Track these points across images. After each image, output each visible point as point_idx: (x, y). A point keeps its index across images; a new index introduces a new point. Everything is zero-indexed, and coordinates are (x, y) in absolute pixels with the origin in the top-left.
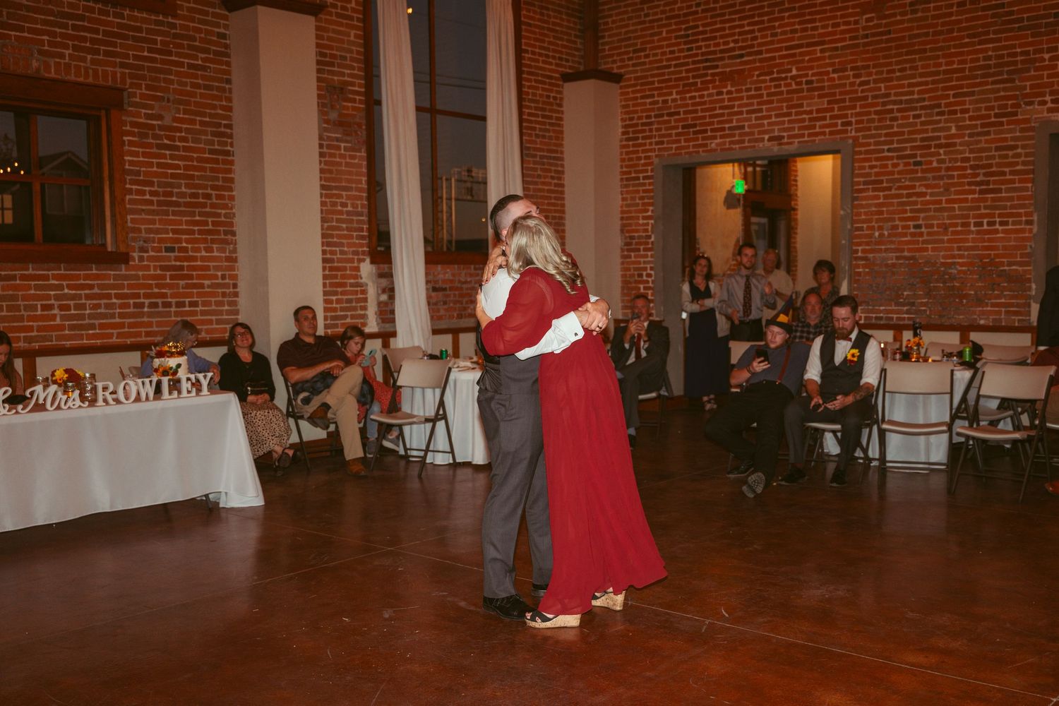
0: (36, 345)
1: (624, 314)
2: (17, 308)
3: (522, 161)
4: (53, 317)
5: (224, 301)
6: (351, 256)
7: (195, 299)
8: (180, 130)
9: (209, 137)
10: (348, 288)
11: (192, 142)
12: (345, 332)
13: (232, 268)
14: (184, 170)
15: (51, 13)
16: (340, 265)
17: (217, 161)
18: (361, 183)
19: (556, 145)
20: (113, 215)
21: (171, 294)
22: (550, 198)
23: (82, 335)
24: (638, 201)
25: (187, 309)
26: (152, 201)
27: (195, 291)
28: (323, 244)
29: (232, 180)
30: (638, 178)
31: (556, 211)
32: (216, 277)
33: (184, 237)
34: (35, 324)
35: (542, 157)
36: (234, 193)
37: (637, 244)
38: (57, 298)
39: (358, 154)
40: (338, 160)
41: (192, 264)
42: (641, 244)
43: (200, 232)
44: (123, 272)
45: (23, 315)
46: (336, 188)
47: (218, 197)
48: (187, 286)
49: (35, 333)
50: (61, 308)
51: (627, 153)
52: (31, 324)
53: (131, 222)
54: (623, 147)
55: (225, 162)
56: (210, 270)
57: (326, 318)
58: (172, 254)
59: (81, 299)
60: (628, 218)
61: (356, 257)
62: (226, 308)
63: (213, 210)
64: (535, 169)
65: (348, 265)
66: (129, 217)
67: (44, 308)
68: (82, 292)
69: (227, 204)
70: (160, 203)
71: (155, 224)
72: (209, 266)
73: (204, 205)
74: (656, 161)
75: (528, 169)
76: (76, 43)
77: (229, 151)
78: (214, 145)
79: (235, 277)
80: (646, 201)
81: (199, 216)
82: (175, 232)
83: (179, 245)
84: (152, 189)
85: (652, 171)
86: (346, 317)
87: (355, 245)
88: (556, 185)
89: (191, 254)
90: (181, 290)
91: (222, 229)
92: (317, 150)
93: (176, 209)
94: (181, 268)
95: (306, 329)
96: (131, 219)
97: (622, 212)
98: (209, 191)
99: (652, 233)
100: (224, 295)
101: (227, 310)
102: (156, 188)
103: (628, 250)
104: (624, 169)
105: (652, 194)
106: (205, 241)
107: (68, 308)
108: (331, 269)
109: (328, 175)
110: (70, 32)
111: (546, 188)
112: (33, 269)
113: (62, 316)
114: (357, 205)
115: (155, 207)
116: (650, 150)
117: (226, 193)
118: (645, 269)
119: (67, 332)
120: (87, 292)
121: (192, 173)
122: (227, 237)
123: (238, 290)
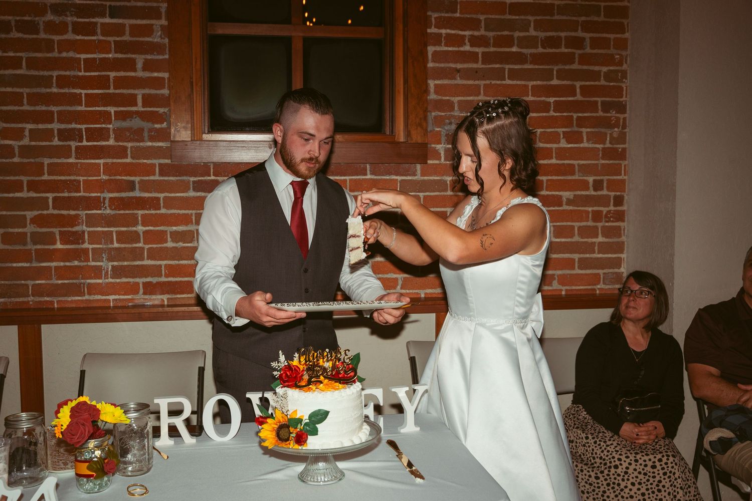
5: (597, 227)
13: (616, 170)
20: (406, 81)
26: (477, 53)
29: (623, 11)
32: (584, 185)
36: (627, 35)
43: (559, 106)
44: (418, 177)
47: (595, 43)
53: (436, 92)
56: (573, 174)
62: (601, 239)
63: (585, 67)
66: (432, 83)
69: (612, 56)
70: (487, 58)
71: (479, 94)
73: (569, 59)
79: (619, 185)
81: (558, 78)
84: (476, 33)
91: (599, 100)
93: (518, 67)
96: (436, 86)
98: (580, 34)
100: (597, 216)
101: (600, 243)
102: (482, 32)
106: (568, 122)
115: (479, 65)
117: (612, 36)
122: (609, 115)
123: (625, 208)
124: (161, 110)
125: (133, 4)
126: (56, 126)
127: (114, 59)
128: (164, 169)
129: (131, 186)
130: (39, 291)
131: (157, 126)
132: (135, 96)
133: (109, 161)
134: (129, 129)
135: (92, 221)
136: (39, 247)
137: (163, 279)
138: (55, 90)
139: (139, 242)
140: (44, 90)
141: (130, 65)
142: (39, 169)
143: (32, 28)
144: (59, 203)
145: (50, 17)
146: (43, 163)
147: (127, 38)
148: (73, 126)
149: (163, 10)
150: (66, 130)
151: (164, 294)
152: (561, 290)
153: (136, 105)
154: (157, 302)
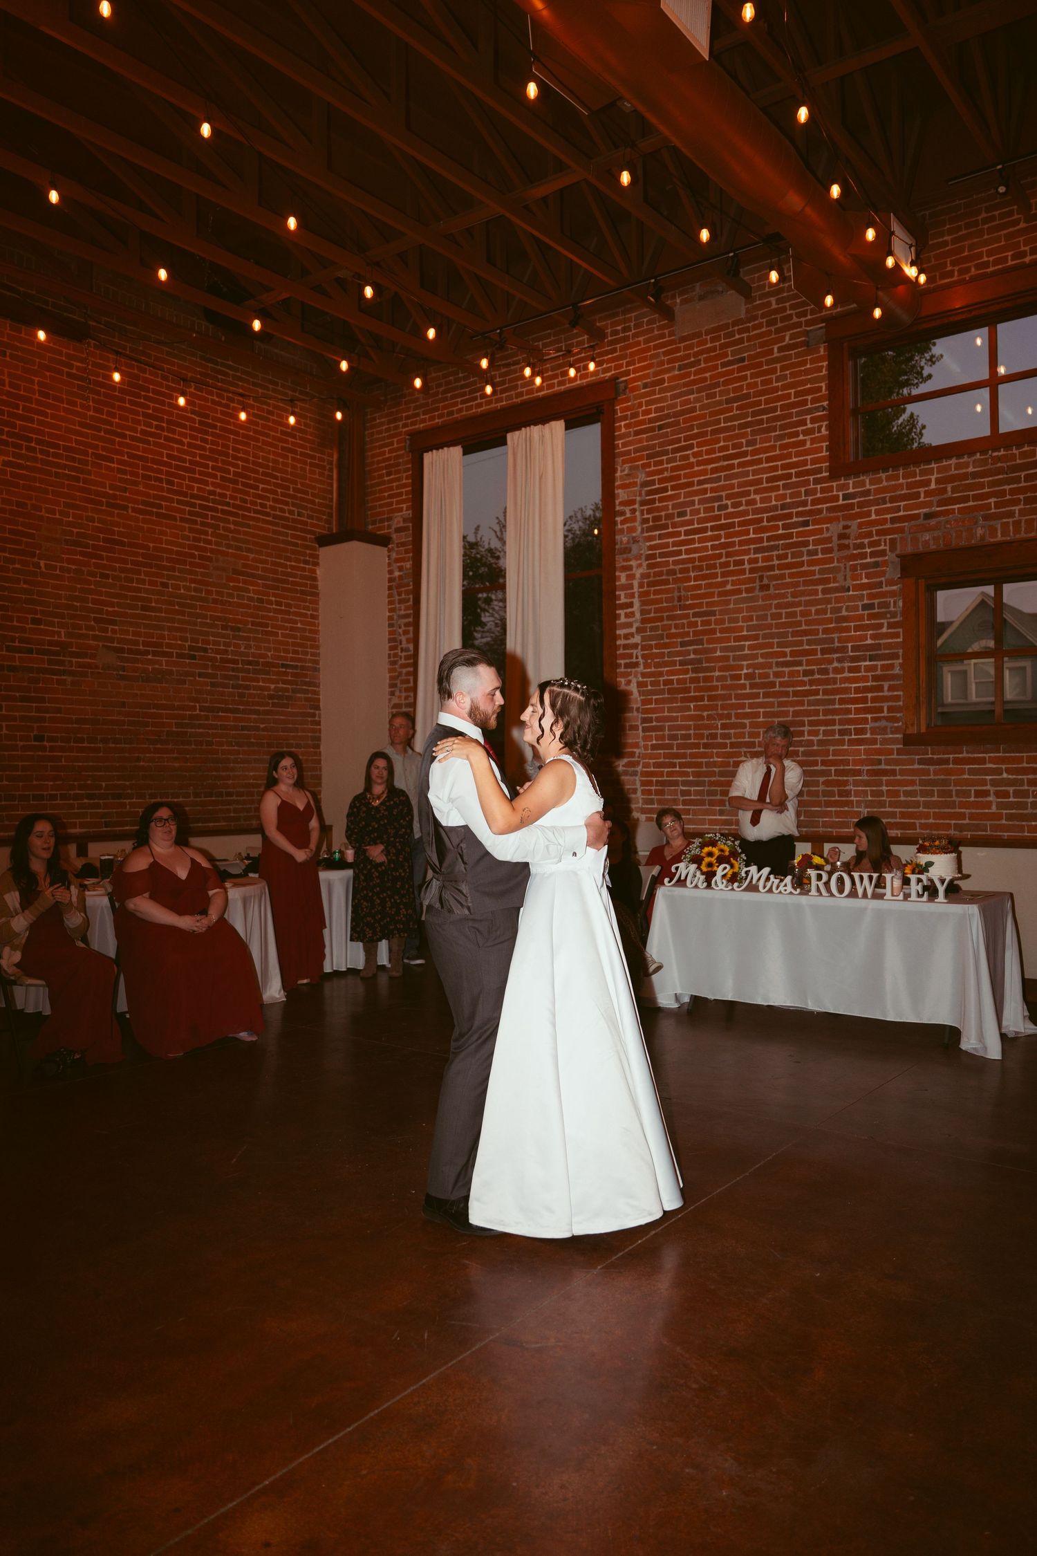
0: (969, 834)
2: (949, 794)
4: (989, 805)
15: (1000, 471)
23: (1024, 826)
34: (967, 811)
38: (994, 783)
45: (955, 801)
49: (967, 821)
50: (998, 794)
52: (962, 810)
59: (1023, 785)
67: (978, 794)
68: (1025, 777)
76: (1029, 495)
107: (1006, 794)
110: (1023, 484)
112: (967, 753)
113: (998, 803)
119: (1004, 822)
120: (1030, 777)
124: (898, 715)
125: (883, 652)
126: (837, 727)
127: (872, 686)
128: (899, 752)
129: (879, 762)
130: (825, 825)
131: (896, 725)
132: (883, 707)
133: (867, 747)
134: (878, 727)
135: (856, 783)
136: (826, 799)
137: (898, 820)
138: (837, 706)
139: (883, 796)
140: (831, 707)
141: (880, 689)
142: (827, 753)
143: (825, 671)
144: (838, 773)
145: (836, 664)
146: (829, 750)
147: (879, 672)
148: (847, 727)
149: (901, 654)
150: (842, 730)
151: (897, 829)
153: (883, 712)
154: (894, 835)
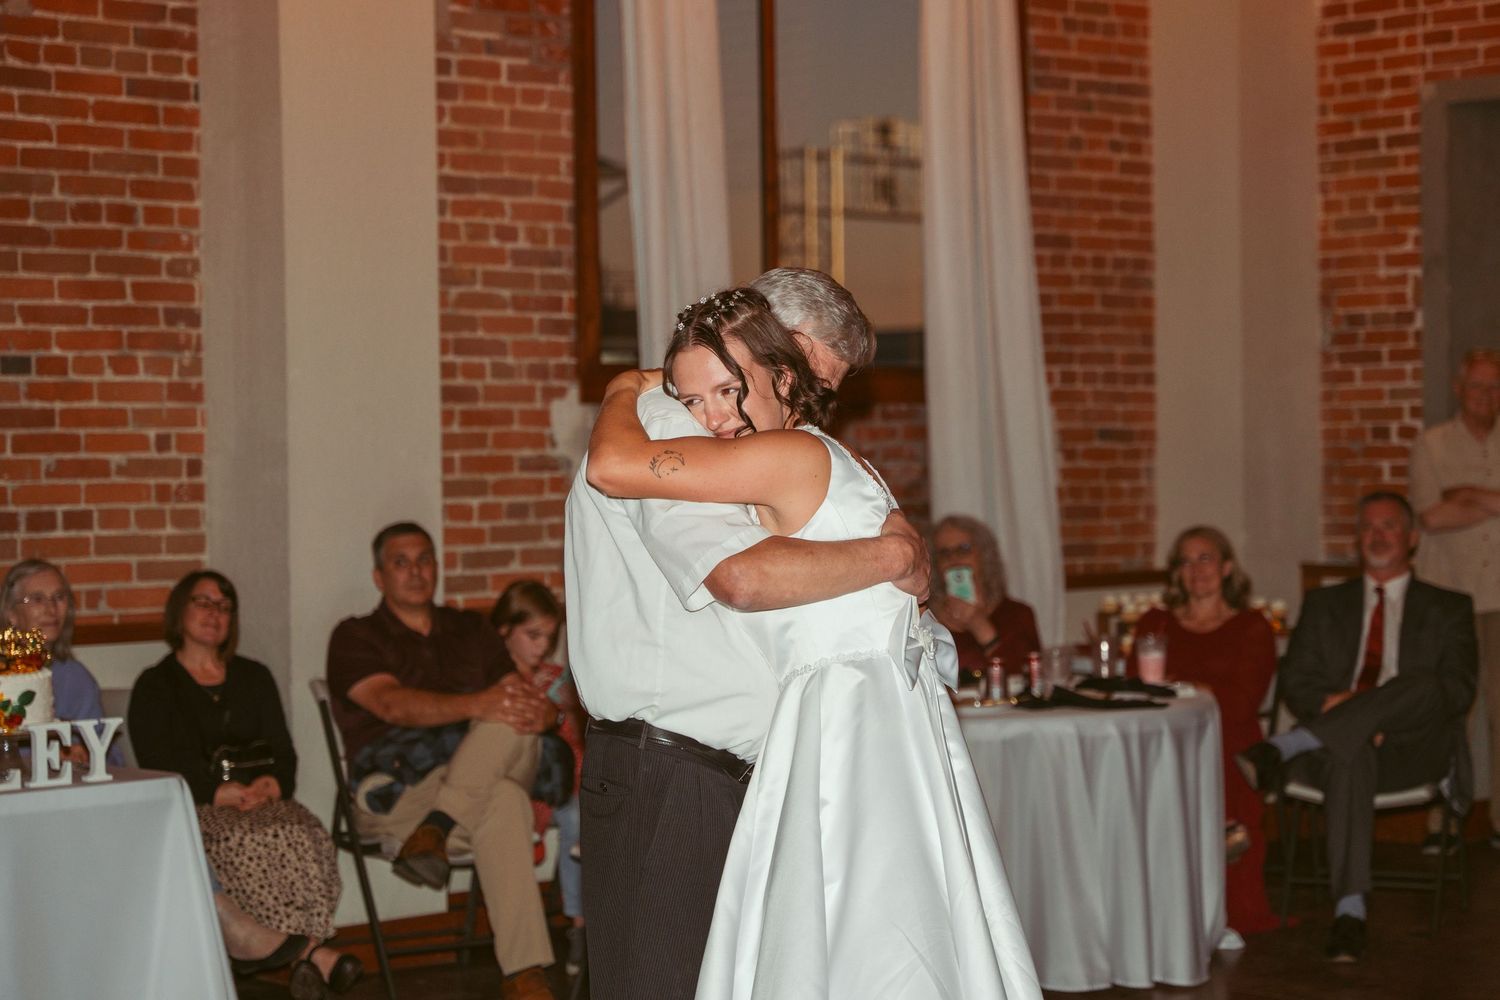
1: (1333, 549)
3: (1026, 100)
5: (161, 513)
6: (525, 381)
7: (82, 506)
8: (50, 28)
9: (132, 47)
10: (516, 474)
11: (85, 62)
12: (504, 601)
13: (188, 419)
14: (61, 140)
16: (492, 406)
17: (150, 115)
18: (557, 172)
19: (1124, 50)
21: (15, 493)
22: (1107, 206)
24: (1372, 210)
25: (59, 533)
27: (82, 482)
28: (445, 347)
29: (191, 168)
30: (1372, 144)
31: (1125, 244)
32: (141, 443)
33: (55, 329)
35: (1083, 86)
36: (198, 204)
37: (1370, 338)
39: (549, 87)
40: (490, 104)
41: (77, 405)
42: (1382, 338)
43: (101, 315)
46: (487, 185)
47: (153, 215)
48: (62, 469)
51: (1340, 70)
54: (1326, 51)
55: (173, 116)
56: (124, 423)
57: (450, 561)
58: (22, 380)
60: (1343, 263)
61: (539, 384)
62: (170, 530)
63: (137, 253)
64: (1064, 123)
65: (517, 407)
69: (176, 237)
72: (123, 412)
73: (113, 239)
74: (1427, 90)
75: (1043, 121)
77: (185, 86)
78: (144, 69)
79: (195, 443)
80: (1397, 209)
81: (99, 269)
82: (30, 314)
83: (42, 353)
85: (1415, 120)
86: (505, 558)
87: (533, 348)
88: (1126, 167)
89: (73, 376)
90: (44, 481)
91: (160, 305)
92: (429, 79)
93: (35, 250)
94: (46, 418)
95: (402, 593)
97: (1326, 244)
98: (128, 199)
99: (1418, 302)
100: (163, 493)
101: (170, 538)
103: (1345, 358)
104: (1332, 118)
105: (1415, 190)
106: (115, 340)
108: (469, 418)
109: (461, 150)
111: (1096, 175)
114: (544, 233)
116: (1410, 60)
117: (176, 205)
118: (1397, 413)
121: (80, 148)
122: (173, 330)
123: (204, 479)
152: (111, 617)
